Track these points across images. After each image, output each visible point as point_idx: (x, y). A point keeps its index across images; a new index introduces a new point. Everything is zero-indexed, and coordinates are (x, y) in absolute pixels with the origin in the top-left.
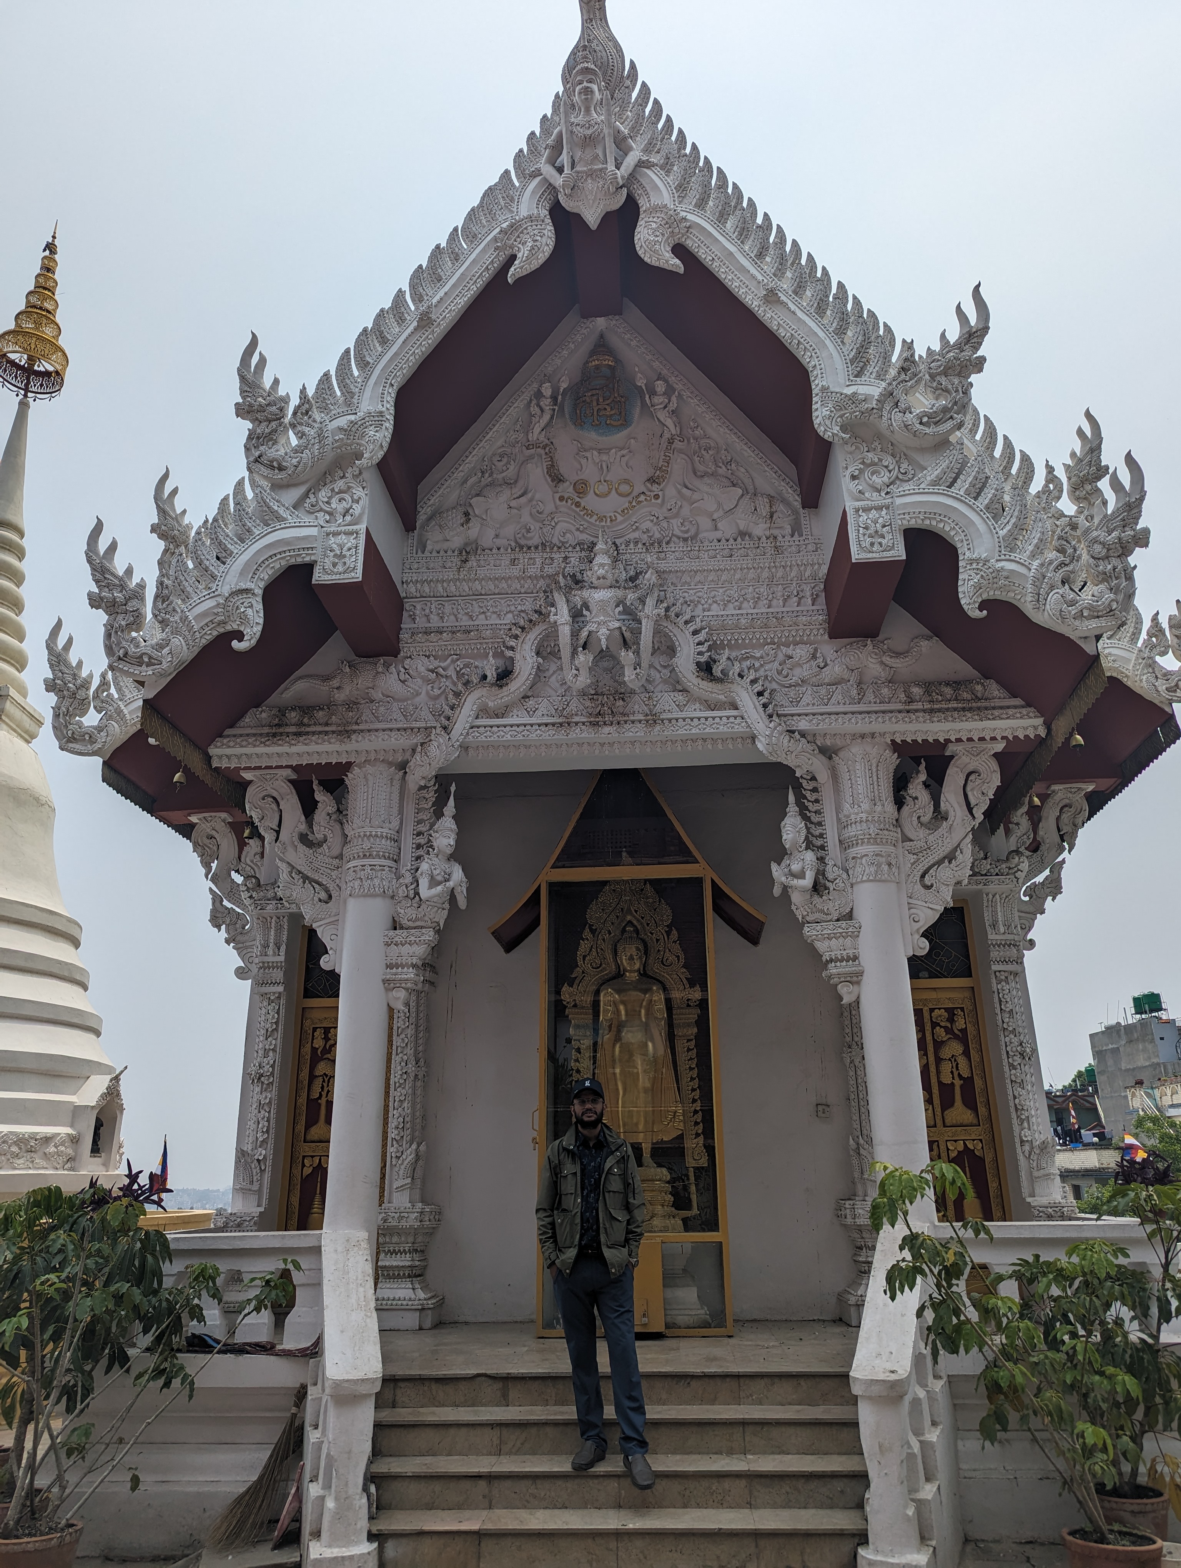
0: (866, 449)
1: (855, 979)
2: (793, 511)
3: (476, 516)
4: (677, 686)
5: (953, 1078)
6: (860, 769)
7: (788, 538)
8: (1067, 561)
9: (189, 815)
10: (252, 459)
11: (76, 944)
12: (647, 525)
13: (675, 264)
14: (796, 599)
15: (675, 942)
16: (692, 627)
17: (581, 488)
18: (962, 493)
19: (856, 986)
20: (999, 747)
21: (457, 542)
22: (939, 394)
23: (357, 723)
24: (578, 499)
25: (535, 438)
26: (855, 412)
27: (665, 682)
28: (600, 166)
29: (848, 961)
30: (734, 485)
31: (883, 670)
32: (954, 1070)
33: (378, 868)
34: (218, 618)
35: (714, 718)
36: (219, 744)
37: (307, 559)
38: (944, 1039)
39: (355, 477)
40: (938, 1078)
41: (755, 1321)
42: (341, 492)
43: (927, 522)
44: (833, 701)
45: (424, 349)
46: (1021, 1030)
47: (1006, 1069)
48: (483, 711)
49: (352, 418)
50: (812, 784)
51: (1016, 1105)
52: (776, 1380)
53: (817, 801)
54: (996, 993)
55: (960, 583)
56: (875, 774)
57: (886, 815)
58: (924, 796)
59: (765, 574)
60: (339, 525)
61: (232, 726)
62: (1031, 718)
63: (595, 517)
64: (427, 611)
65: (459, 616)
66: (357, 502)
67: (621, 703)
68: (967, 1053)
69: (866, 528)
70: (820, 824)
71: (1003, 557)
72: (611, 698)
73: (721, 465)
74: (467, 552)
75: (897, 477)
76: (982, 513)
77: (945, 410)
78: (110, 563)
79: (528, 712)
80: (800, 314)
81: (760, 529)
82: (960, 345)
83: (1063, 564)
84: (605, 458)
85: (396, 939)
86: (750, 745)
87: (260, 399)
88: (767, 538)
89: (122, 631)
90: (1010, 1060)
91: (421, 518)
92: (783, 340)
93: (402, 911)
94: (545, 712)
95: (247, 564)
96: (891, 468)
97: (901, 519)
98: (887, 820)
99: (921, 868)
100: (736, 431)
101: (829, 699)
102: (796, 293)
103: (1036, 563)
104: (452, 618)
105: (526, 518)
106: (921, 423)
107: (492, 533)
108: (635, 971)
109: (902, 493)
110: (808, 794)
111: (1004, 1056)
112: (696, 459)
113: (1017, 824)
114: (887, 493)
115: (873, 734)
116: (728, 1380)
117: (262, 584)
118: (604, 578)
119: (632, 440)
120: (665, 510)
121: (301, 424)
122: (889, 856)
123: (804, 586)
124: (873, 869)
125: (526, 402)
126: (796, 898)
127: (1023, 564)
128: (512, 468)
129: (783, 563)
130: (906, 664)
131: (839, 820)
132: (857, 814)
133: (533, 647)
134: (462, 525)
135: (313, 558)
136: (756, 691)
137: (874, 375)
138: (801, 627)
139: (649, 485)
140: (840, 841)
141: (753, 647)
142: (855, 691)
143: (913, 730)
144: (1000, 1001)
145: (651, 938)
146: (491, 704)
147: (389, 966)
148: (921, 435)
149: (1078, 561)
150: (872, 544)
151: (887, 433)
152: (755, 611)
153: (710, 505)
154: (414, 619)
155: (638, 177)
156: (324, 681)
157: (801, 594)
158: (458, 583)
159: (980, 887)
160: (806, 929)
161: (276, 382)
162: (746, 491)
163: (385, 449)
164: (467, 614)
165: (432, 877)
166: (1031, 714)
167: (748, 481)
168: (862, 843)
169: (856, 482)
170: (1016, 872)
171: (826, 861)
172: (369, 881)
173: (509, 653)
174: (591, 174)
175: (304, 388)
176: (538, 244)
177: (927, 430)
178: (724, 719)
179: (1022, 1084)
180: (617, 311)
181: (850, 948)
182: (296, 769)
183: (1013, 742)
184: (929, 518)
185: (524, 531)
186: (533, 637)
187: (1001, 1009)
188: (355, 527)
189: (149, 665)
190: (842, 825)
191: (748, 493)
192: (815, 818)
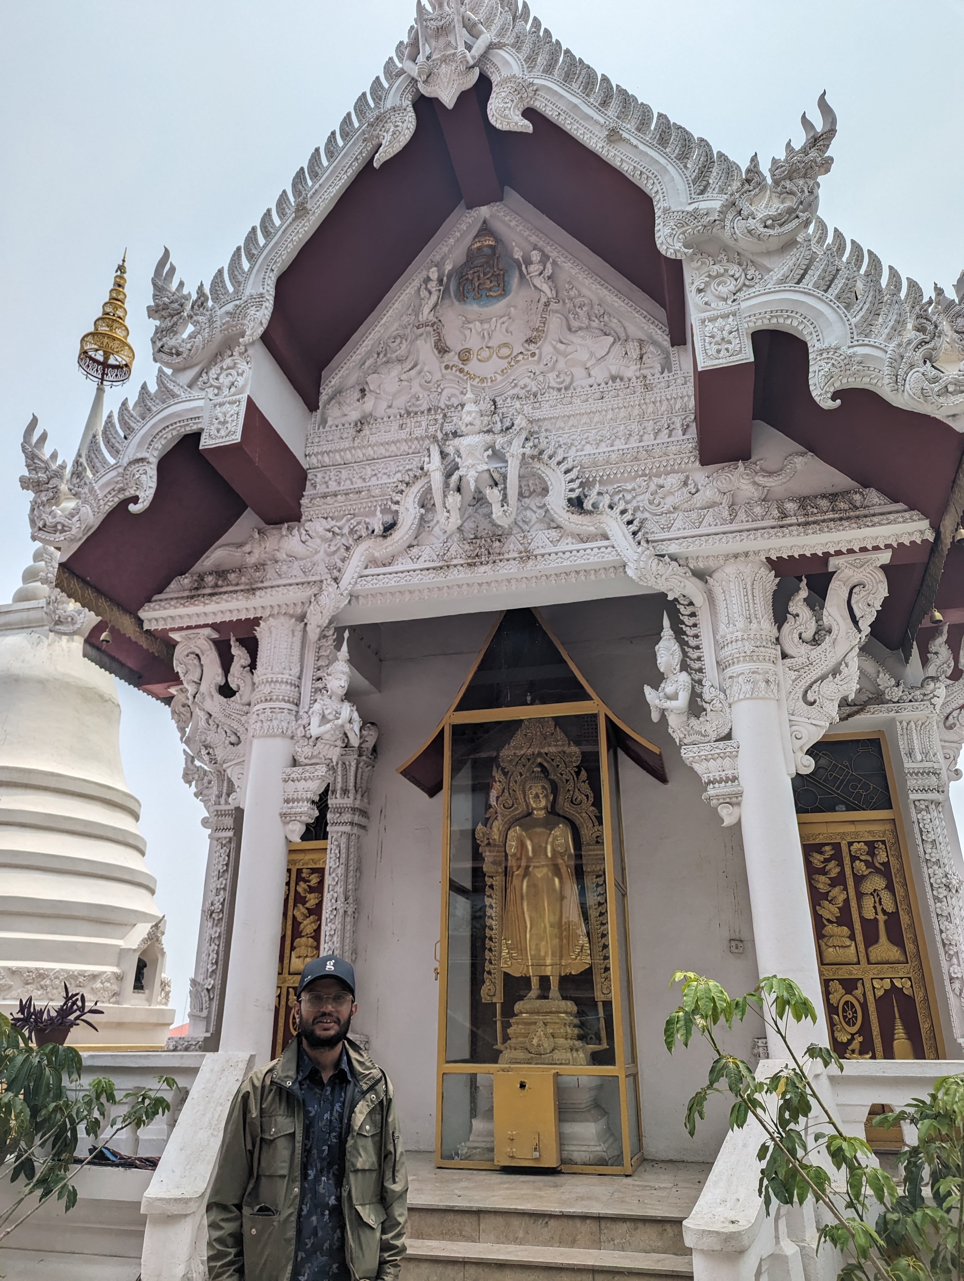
0: (712, 262)
1: (734, 800)
2: (663, 352)
3: (371, 391)
4: (551, 524)
5: (876, 914)
6: (734, 589)
7: (657, 375)
8: (928, 338)
9: (169, 687)
10: (156, 349)
11: (136, 817)
12: (527, 380)
13: (526, 126)
14: (667, 431)
15: (584, 782)
16: (564, 467)
17: (465, 356)
18: (810, 287)
19: (736, 808)
20: (885, 557)
21: (354, 416)
22: (784, 198)
23: (262, 582)
24: (462, 366)
25: (425, 318)
26: (697, 227)
27: (540, 521)
28: (453, 51)
29: (726, 782)
30: (606, 334)
31: (756, 490)
32: (877, 905)
33: (277, 710)
34: (119, 486)
35: (585, 550)
36: (147, 608)
37: (195, 427)
38: (866, 873)
39: (241, 354)
40: (860, 913)
41: (671, 1161)
42: (228, 368)
43: (774, 321)
44: (704, 524)
45: (300, 236)
46: (946, 861)
47: (931, 902)
48: (373, 562)
49: (237, 302)
50: (690, 610)
51: (943, 940)
52: (640, 1225)
53: (695, 625)
54: (916, 823)
55: (811, 375)
56: (750, 592)
57: (762, 632)
58: (805, 613)
59: (636, 411)
60: (225, 397)
61: (160, 592)
62: (914, 521)
63: (477, 380)
64: (327, 478)
65: (354, 480)
66: (242, 374)
67: (497, 544)
68: (890, 887)
69: (713, 337)
70: (698, 648)
71: (855, 343)
72: (489, 540)
73: (594, 318)
74: (361, 424)
75: (744, 285)
76: (832, 303)
77: (790, 211)
78: (39, 450)
79: (412, 560)
80: (641, 147)
81: (631, 371)
82: (805, 151)
83: (924, 342)
84: (486, 326)
85: (293, 776)
86: (622, 574)
87: (166, 299)
88: (637, 378)
89: (44, 506)
90: (935, 892)
91: (323, 398)
92: (627, 175)
93: (300, 750)
94: (427, 558)
95: (144, 437)
96: (737, 276)
97: (747, 322)
98: (764, 637)
99: (804, 684)
100: (606, 285)
101: (701, 523)
102: (638, 129)
103: (892, 346)
104: (348, 482)
105: (416, 388)
106: (765, 227)
107: (384, 405)
108: (541, 809)
109: (747, 296)
110: (686, 619)
111: (928, 889)
112: (571, 316)
113: (936, 653)
114: (734, 300)
115: (747, 553)
116: (588, 1221)
117: (156, 453)
118: (471, 424)
119: (512, 309)
120: (542, 366)
121: (196, 315)
122: (767, 673)
123: (675, 419)
124: (749, 686)
125: (416, 288)
126: (673, 720)
127: (878, 348)
128: (404, 346)
129: (653, 399)
130: (779, 482)
131: (716, 642)
132: (732, 633)
133: (417, 500)
134: (358, 400)
135: (200, 426)
136: (625, 520)
137: (717, 190)
138: (672, 456)
139: (526, 345)
140: (717, 662)
141: (626, 481)
142: (727, 512)
143: (789, 545)
144: (921, 831)
145: (561, 779)
146: (377, 554)
147: (287, 801)
148: (765, 238)
149: (939, 337)
150: (719, 351)
151: (731, 243)
152: (627, 446)
153: (583, 355)
154: (315, 487)
155: (491, 58)
156: (237, 548)
157: (672, 427)
158: (353, 451)
159: (892, 714)
160: (683, 751)
161: (182, 284)
162: (617, 339)
163: (265, 326)
164: (361, 477)
165: (324, 716)
166: (915, 517)
167: (620, 331)
168: (738, 662)
169: (702, 294)
170: (932, 698)
171: (704, 683)
172: (269, 723)
173: (394, 507)
174: (445, 60)
175: (202, 285)
176: (399, 129)
177: (771, 232)
178: (596, 550)
179: (949, 917)
180: (499, 198)
181: (729, 769)
182: (214, 626)
183: (899, 550)
184: (776, 317)
185: (414, 400)
186: (416, 491)
187: (923, 840)
188: (237, 397)
189: (63, 531)
190: (719, 646)
191: (619, 340)
192: (693, 642)
